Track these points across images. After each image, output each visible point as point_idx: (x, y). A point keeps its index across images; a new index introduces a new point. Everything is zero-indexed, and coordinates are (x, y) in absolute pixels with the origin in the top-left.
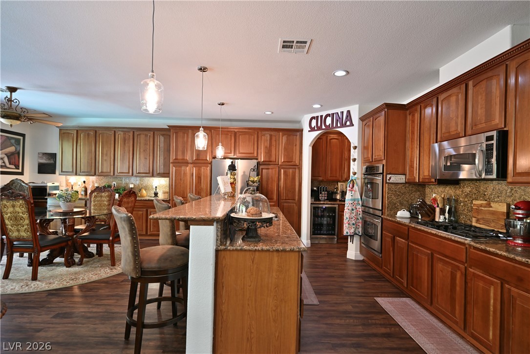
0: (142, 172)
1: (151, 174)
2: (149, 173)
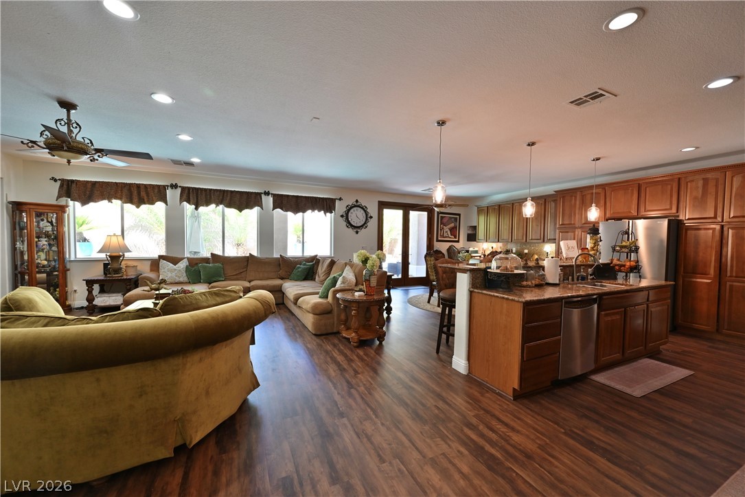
0: (533, 238)
1: (542, 240)
2: (540, 239)
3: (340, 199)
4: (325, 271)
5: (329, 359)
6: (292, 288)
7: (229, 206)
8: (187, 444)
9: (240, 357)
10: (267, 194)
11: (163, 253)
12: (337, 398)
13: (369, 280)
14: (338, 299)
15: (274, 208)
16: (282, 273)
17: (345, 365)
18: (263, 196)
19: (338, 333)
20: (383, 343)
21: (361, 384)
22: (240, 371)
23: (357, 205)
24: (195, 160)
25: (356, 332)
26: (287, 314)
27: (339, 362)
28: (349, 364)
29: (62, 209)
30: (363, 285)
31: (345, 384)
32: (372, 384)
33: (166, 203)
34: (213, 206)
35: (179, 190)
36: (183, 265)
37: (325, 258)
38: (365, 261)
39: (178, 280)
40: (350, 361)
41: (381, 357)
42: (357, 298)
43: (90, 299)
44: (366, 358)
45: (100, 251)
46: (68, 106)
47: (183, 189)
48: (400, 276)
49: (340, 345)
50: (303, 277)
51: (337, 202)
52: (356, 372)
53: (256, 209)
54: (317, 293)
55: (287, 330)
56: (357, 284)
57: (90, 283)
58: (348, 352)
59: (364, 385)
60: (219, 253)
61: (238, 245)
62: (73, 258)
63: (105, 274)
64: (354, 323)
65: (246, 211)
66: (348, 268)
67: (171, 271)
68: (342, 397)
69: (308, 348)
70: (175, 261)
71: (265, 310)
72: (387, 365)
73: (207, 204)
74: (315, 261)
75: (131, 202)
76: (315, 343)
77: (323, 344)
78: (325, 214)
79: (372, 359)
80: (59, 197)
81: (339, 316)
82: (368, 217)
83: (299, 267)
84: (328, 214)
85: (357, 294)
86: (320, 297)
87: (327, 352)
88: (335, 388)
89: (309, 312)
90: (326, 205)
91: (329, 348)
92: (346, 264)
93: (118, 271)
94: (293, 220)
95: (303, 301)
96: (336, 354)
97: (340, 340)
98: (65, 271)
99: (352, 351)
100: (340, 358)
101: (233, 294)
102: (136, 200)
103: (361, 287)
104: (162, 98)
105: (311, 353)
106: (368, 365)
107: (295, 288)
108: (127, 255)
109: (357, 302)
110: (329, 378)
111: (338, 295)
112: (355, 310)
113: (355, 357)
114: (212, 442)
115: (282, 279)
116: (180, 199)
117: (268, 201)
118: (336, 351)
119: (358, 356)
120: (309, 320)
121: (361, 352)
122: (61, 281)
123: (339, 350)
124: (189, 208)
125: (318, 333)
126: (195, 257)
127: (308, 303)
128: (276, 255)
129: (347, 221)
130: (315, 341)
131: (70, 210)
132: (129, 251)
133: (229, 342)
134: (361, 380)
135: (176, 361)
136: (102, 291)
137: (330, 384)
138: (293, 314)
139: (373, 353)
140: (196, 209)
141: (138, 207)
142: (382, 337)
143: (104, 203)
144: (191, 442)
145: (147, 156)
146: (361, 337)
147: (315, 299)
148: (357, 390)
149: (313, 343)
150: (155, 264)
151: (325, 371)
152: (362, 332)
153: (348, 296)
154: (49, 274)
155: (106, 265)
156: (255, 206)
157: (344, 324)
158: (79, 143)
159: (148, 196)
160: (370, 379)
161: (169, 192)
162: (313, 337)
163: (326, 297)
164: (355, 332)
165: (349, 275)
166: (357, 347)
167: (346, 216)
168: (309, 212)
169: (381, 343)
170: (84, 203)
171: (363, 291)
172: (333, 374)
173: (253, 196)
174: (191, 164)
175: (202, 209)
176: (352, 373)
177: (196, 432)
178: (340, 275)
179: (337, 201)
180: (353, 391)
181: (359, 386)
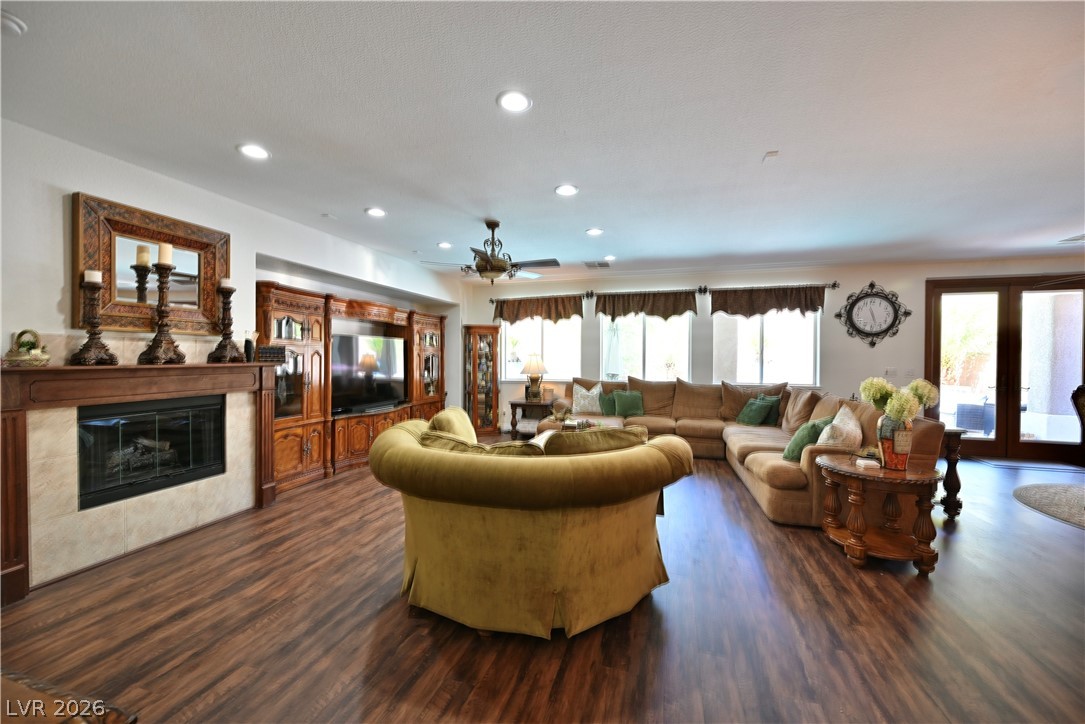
3: (834, 286)
4: (800, 412)
5: (795, 573)
6: (737, 436)
7: (651, 313)
8: (566, 630)
9: (638, 531)
10: (703, 291)
11: (578, 375)
12: (805, 655)
13: (892, 440)
14: (819, 468)
15: (714, 311)
16: (725, 410)
17: (829, 595)
18: (697, 295)
19: (818, 529)
20: (931, 575)
21: (863, 648)
22: (638, 551)
23: (872, 292)
24: (610, 258)
25: (859, 539)
26: (729, 477)
27: (816, 586)
28: (838, 596)
29: (495, 330)
30: (877, 446)
31: (825, 634)
32: (890, 657)
33: (582, 316)
34: (632, 314)
35: (595, 299)
36: (596, 390)
37: (800, 390)
38: (882, 399)
39: (590, 409)
40: (841, 590)
41: (921, 606)
42: (861, 470)
43: (514, 424)
44: (880, 595)
45: (522, 373)
46: (492, 225)
47: (599, 297)
48: (992, 436)
49: (823, 554)
50: (760, 420)
51: (828, 293)
52: (853, 619)
53: (688, 315)
54: (781, 450)
55: (725, 502)
56: (864, 443)
57: (514, 406)
58: (840, 573)
59: (870, 651)
60: (639, 376)
61: (669, 366)
62: (503, 379)
63: (526, 398)
64: (853, 517)
65: (674, 319)
66: (844, 411)
67: (584, 397)
68: (816, 657)
69: (758, 543)
70: (588, 386)
71: (674, 469)
72: (938, 628)
73: (625, 313)
74: (782, 393)
75: (549, 317)
76: (772, 537)
77: (787, 543)
78: (803, 313)
79: (896, 601)
80: (495, 317)
81: (821, 498)
82: (898, 314)
83: (752, 404)
84: (809, 314)
85: (861, 463)
86: (786, 458)
87: (793, 559)
88: (803, 633)
89: (762, 480)
90: (806, 299)
91: (799, 552)
92: (841, 403)
93: (537, 395)
94: (745, 327)
95: (754, 460)
96: (811, 568)
97: (822, 543)
98: (497, 392)
99: (848, 572)
100: (819, 579)
101: (632, 438)
102: (553, 315)
103: (872, 450)
104: (567, 191)
105: (762, 552)
106: (884, 612)
107: (744, 436)
108: (546, 377)
109: (863, 482)
110: (792, 608)
111: (819, 460)
112: (855, 494)
113: (854, 587)
114: (597, 641)
115: (725, 419)
116: (597, 308)
117: (705, 302)
118: (813, 563)
119: (861, 586)
120: (763, 494)
121: (869, 581)
122: (494, 403)
123: (819, 562)
124: (605, 319)
125: (780, 520)
126: (614, 380)
127: (761, 465)
128: (716, 382)
129: (850, 322)
130: (772, 532)
131: (502, 331)
132: (546, 372)
133: (621, 506)
134: (863, 638)
135: (555, 517)
136: (524, 416)
137: (793, 621)
138: (738, 478)
139: (902, 590)
140: (613, 320)
141: (555, 322)
142: (927, 562)
143: (527, 321)
144: (570, 630)
145: (553, 263)
146: (870, 549)
147: (776, 460)
148: (852, 658)
149: (770, 535)
150: (569, 389)
151: (786, 596)
152: (872, 539)
153: (844, 466)
154: (487, 394)
155: (527, 388)
156: (686, 310)
157: (832, 516)
158: (501, 260)
159: (564, 308)
160: (885, 644)
161: (585, 302)
162: (770, 525)
163: (798, 459)
164: (855, 537)
165: (848, 425)
166: (862, 568)
167: (847, 315)
168: (772, 313)
169: (923, 576)
170: (513, 322)
171: (878, 459)
172: (801, 604)
173: (683, 297)
174: (604, 265)
175: (619, 320)
176: (845, 617)
177: (578, 619)
178: (826, 423)
179: (827, 291)
180: (841, 654)
181: (857, 650)
